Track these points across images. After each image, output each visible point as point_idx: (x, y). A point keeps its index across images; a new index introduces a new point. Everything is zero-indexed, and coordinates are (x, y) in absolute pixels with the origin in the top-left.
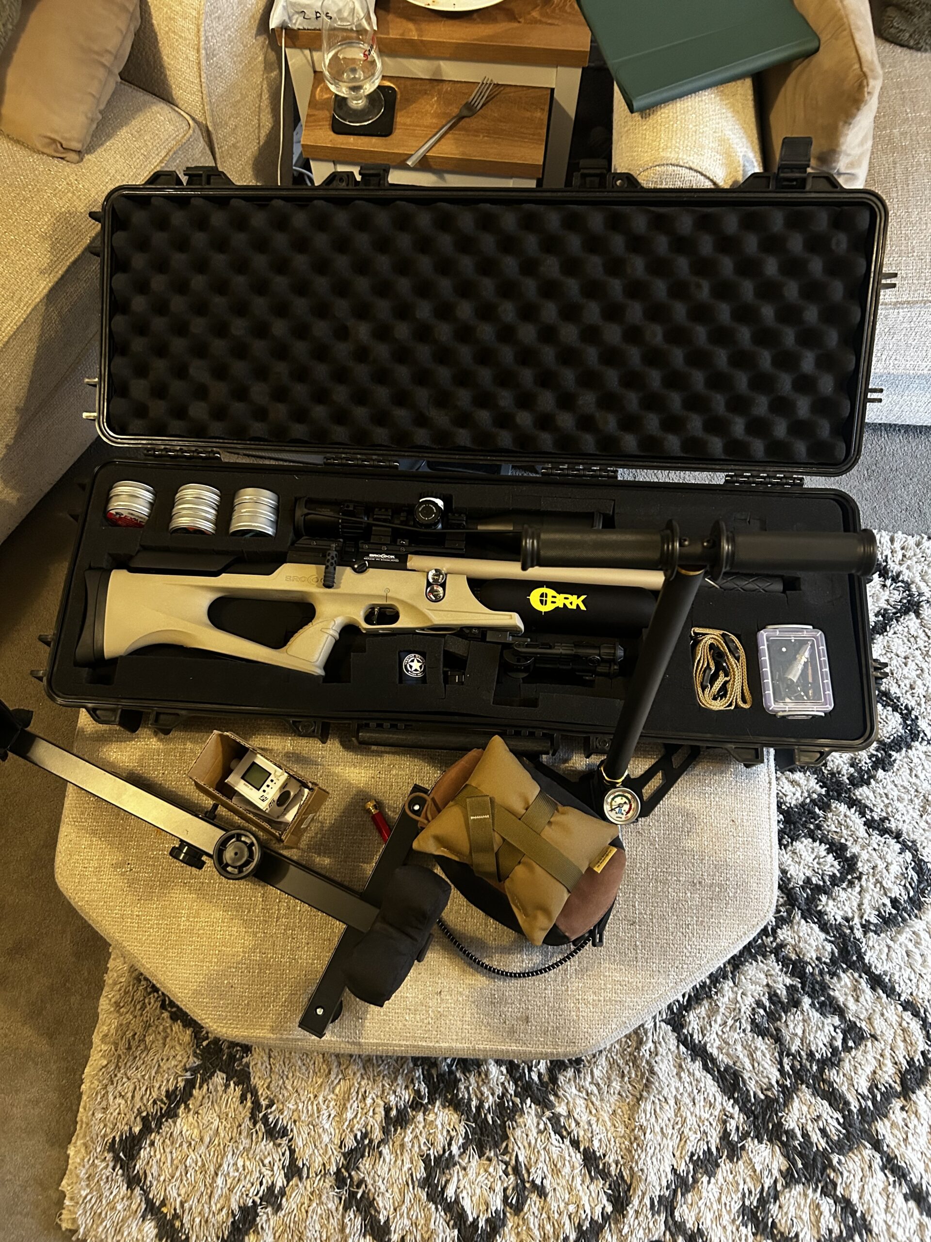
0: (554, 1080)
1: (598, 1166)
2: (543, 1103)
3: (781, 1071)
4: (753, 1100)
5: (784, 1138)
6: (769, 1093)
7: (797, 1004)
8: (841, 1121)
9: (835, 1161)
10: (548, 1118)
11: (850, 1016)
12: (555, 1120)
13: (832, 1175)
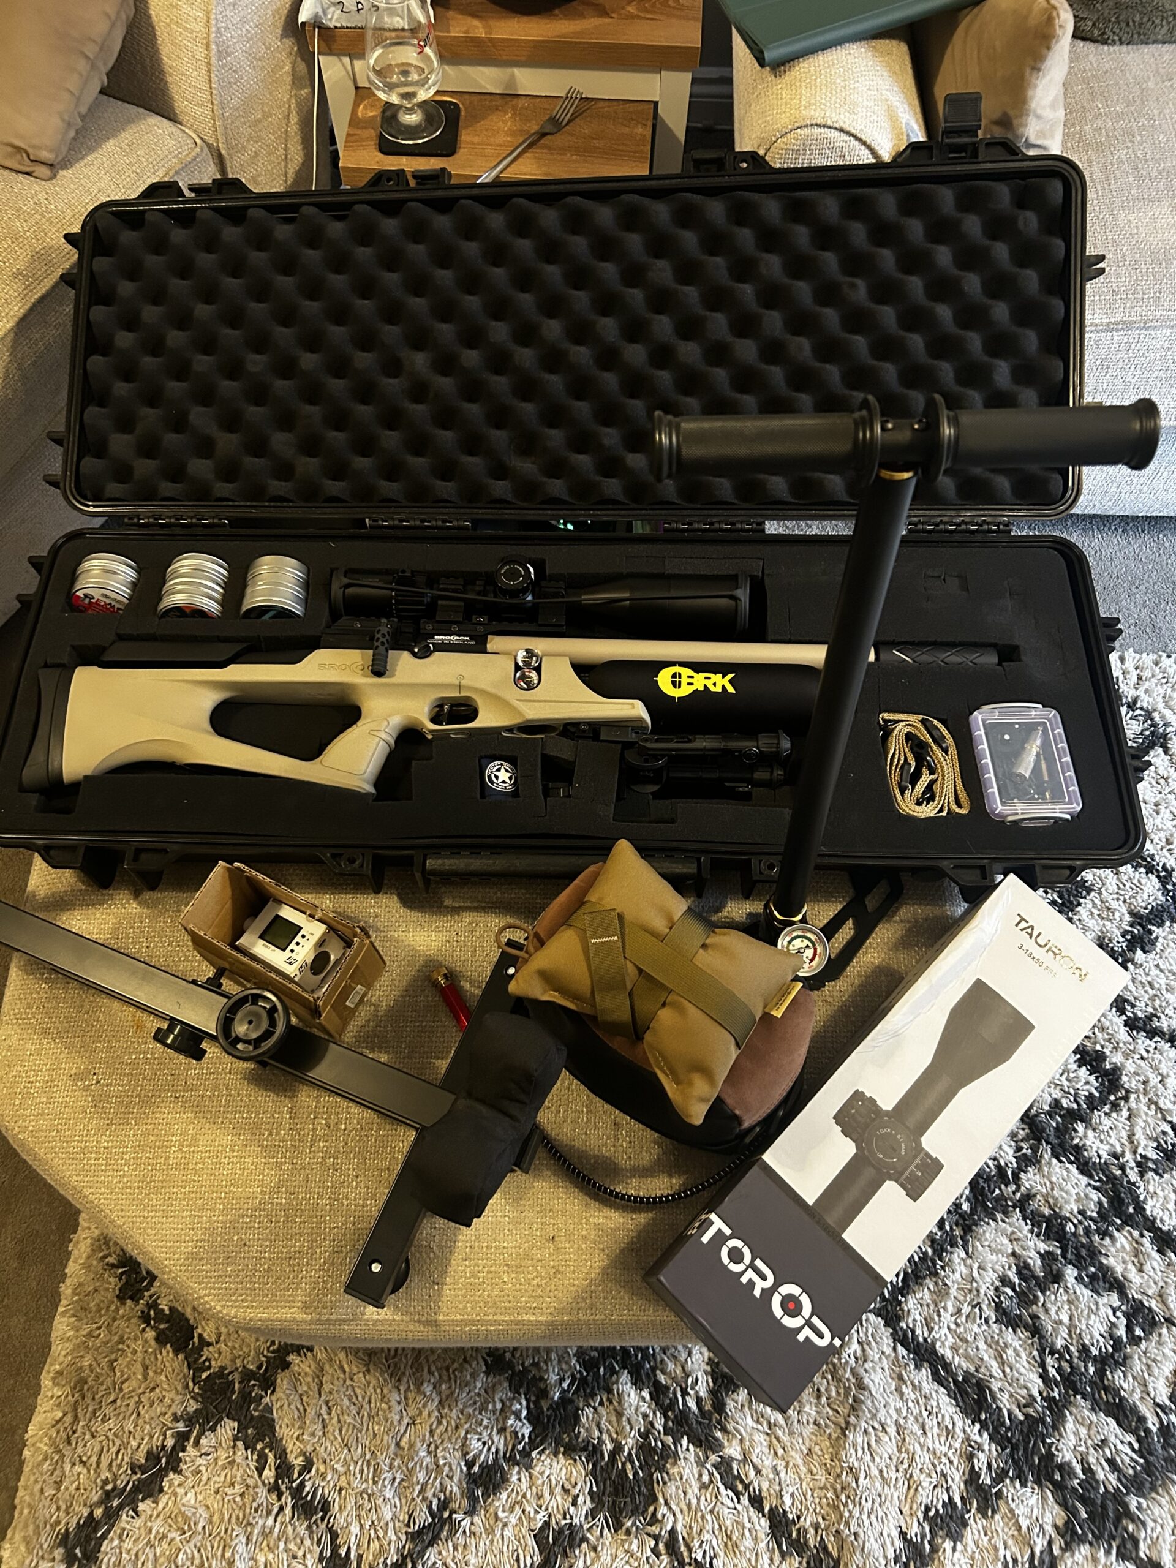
0: (719, 1406)
1: (790, 1535)
2: (706, 1443)
3: (1044, 1376)
4: (1008, 1422)
5: (1058, 1477)
6: (1030, 1411)
7: (1057, 1278)
8: (1136, 1446)
9: (1133, 1507)
10: (714, 1466)
11: (1133, 1293)
12: (724, 1466)
13: (1131, 1527)
